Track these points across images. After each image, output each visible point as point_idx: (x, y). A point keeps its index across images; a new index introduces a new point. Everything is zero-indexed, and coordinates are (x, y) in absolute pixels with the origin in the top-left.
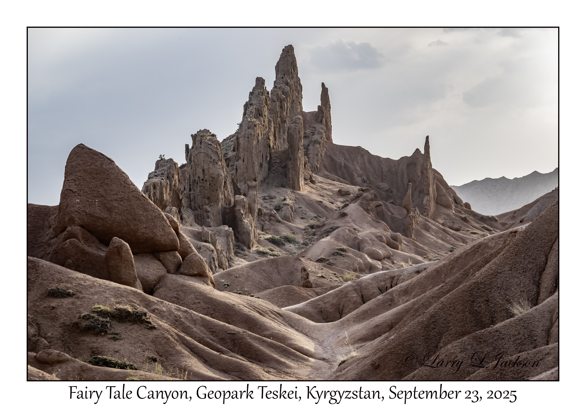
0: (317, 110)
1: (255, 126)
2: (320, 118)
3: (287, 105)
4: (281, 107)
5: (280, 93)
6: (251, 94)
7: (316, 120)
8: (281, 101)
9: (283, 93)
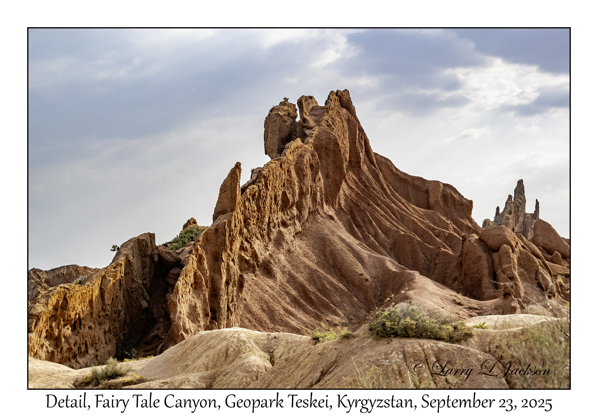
0: (534, 213)
1: (509, 219)
2: (535, 217)
3: (520, 209)
4: (518, 210)
5: (517, 203)
6: (506, 203)
7: (533, 218)
8: (518, 207)
9: (519, 203)
